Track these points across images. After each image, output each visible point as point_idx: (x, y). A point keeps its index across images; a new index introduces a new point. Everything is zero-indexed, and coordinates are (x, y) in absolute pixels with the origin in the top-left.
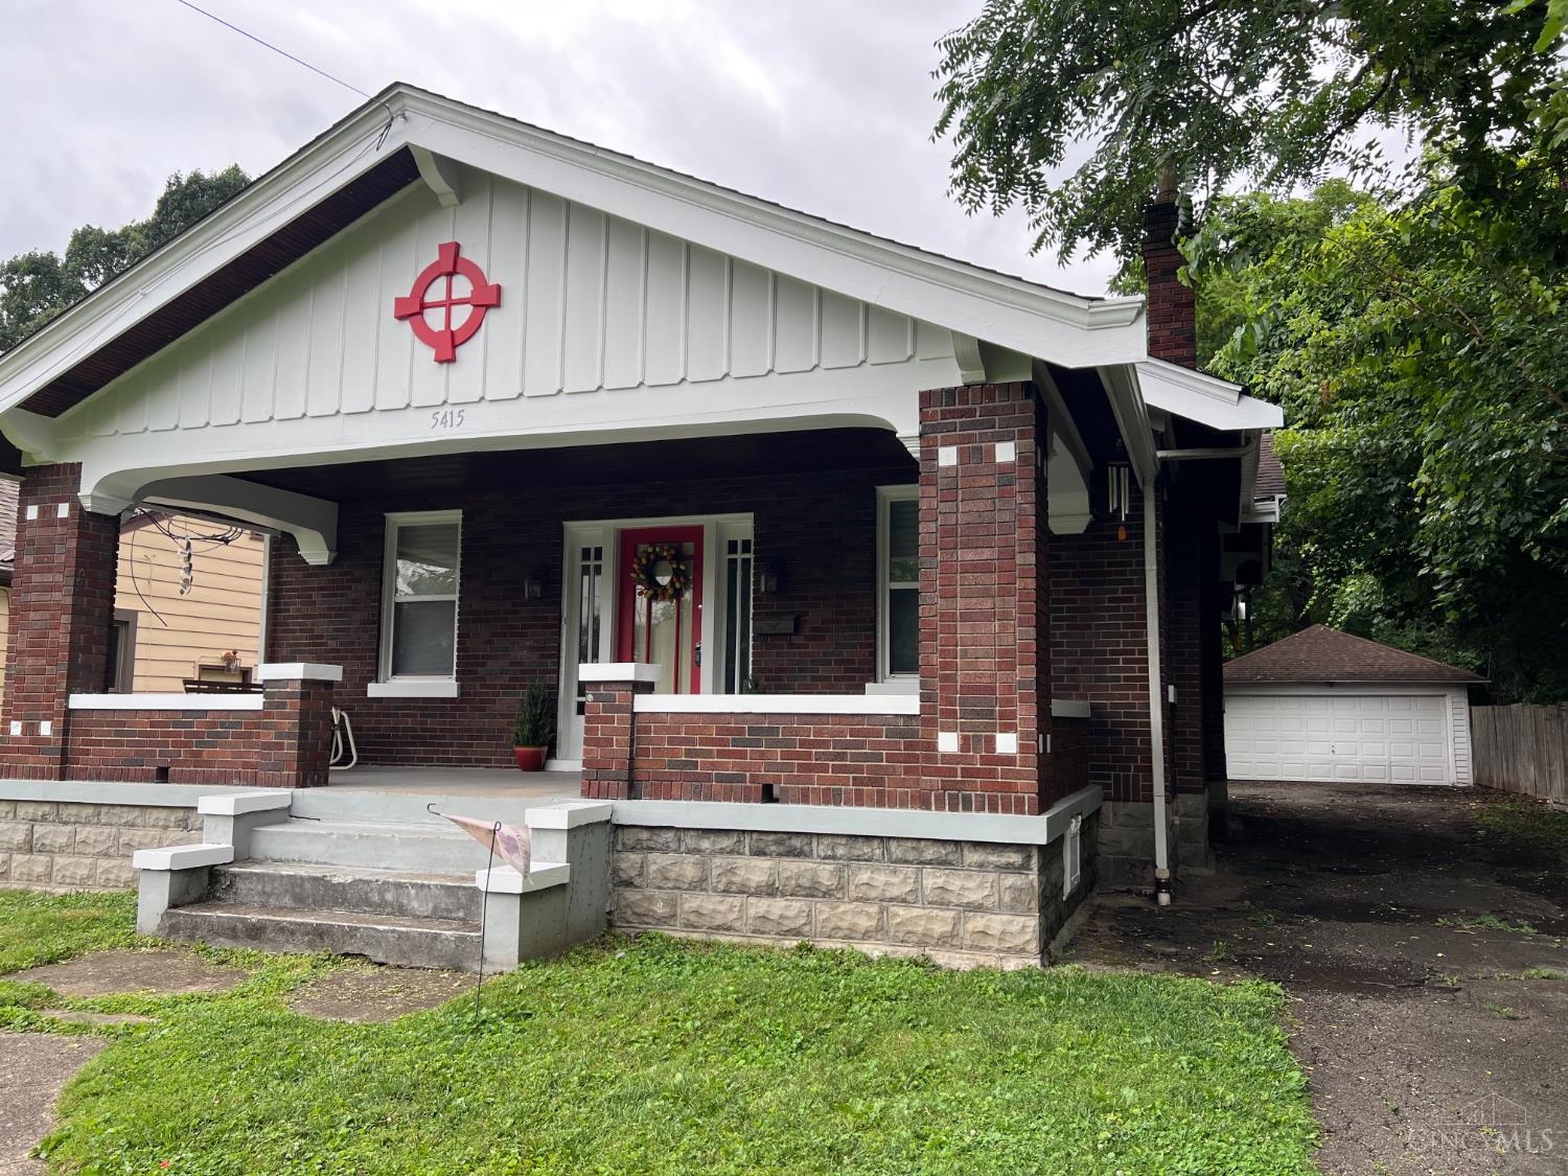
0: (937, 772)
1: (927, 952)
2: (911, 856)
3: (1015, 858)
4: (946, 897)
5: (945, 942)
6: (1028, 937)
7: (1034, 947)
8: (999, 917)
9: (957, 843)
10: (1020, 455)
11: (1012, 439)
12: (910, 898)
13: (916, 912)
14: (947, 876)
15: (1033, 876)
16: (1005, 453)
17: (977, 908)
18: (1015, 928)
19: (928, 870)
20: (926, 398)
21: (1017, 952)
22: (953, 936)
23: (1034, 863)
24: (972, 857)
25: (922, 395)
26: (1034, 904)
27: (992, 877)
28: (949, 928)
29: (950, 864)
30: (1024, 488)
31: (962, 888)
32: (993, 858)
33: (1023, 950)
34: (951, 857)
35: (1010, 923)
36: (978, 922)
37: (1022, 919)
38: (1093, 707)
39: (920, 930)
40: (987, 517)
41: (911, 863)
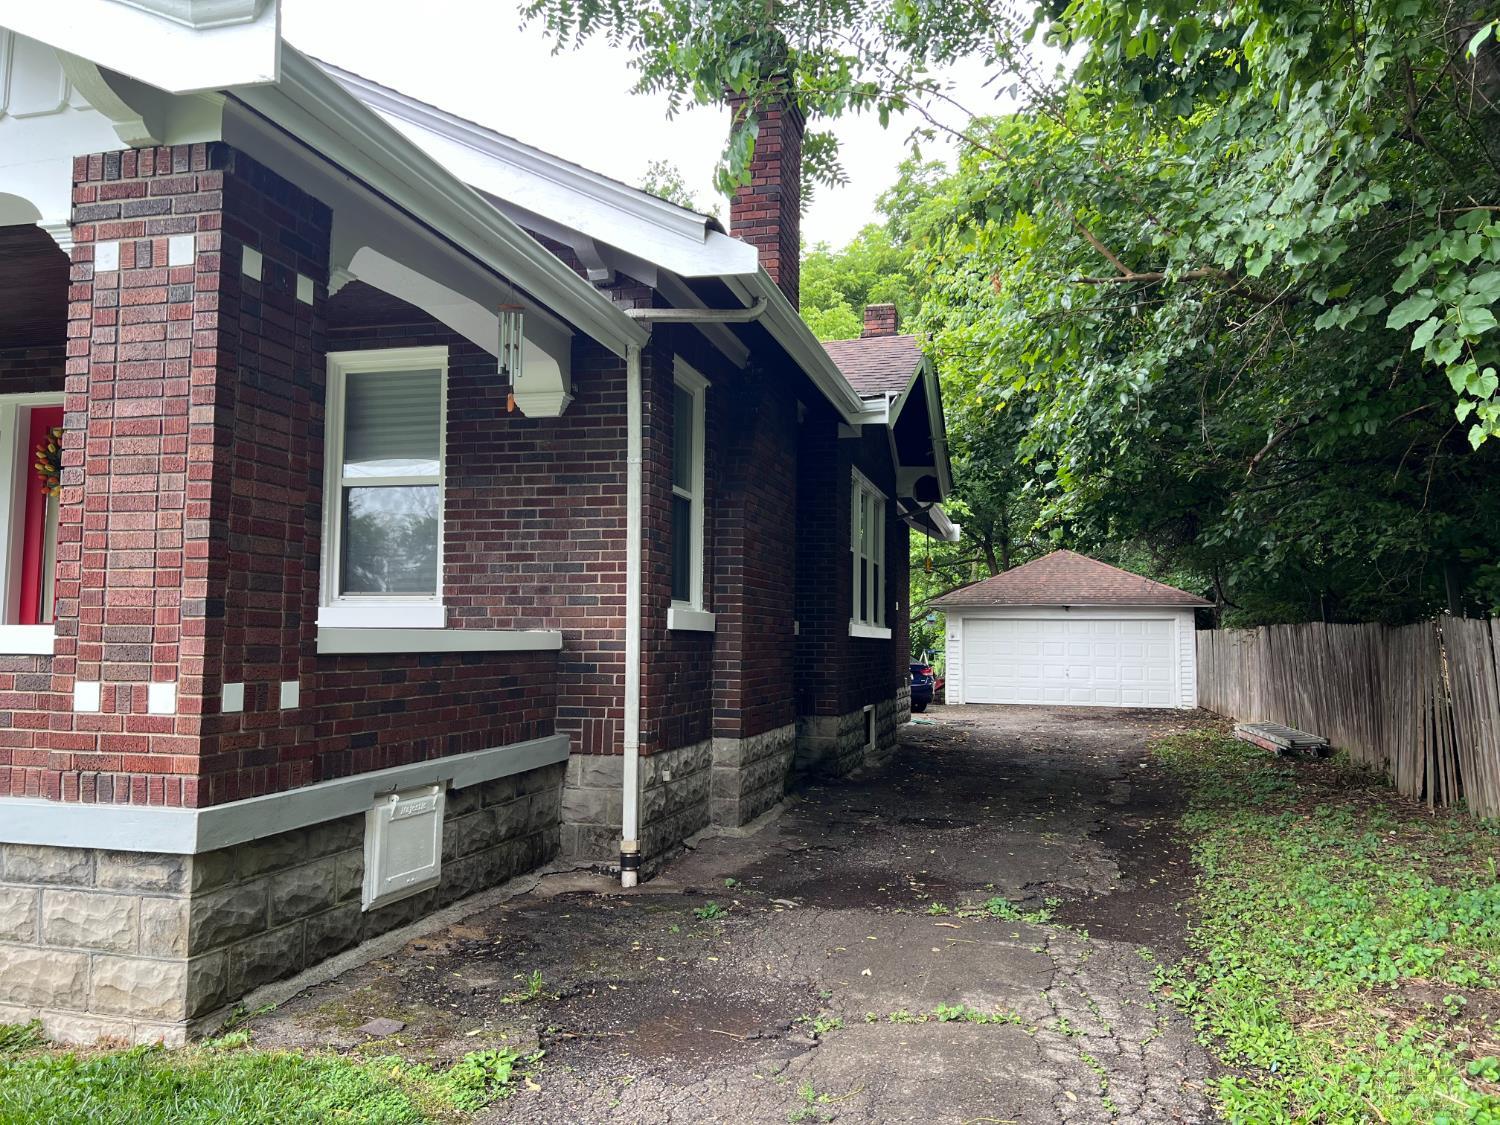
0: (70, 743)
1: (43, 1016)
2: (28, 870)
3: (159, 874)
4: (71, 932)
5: (64, 1002)
6: (170, 995)
7: (178, 1009)
8: (135, 964)
9: (88, 851)
10: (201, 256)
11: (192, 231)
12: (23, 934)
13: (30, 955)
14: (72, 901)
15: (184, 901)
16: (182, 251)
17: (109, 949)
18: (154, 981)
19: (50, 891)
20: (83, 166)
21: (155, 1018)
22: (74, 994)
23: (187, 880)
24: (107, 872)
25: (77, 162)
26: (183, 945)
27: (131, 902)
28: (68, 980)
29: (78, 882)
30: (204, 305)
31: (88, 920)
32: (133, 874)
33: (162, 1015)
34: (79, 873)
35: (149, 972)
36: (106, 972)
37: (166, 967)
38: (566, 637)
39: (31, 982)
40: (155, 350)
41: (29, 880)
